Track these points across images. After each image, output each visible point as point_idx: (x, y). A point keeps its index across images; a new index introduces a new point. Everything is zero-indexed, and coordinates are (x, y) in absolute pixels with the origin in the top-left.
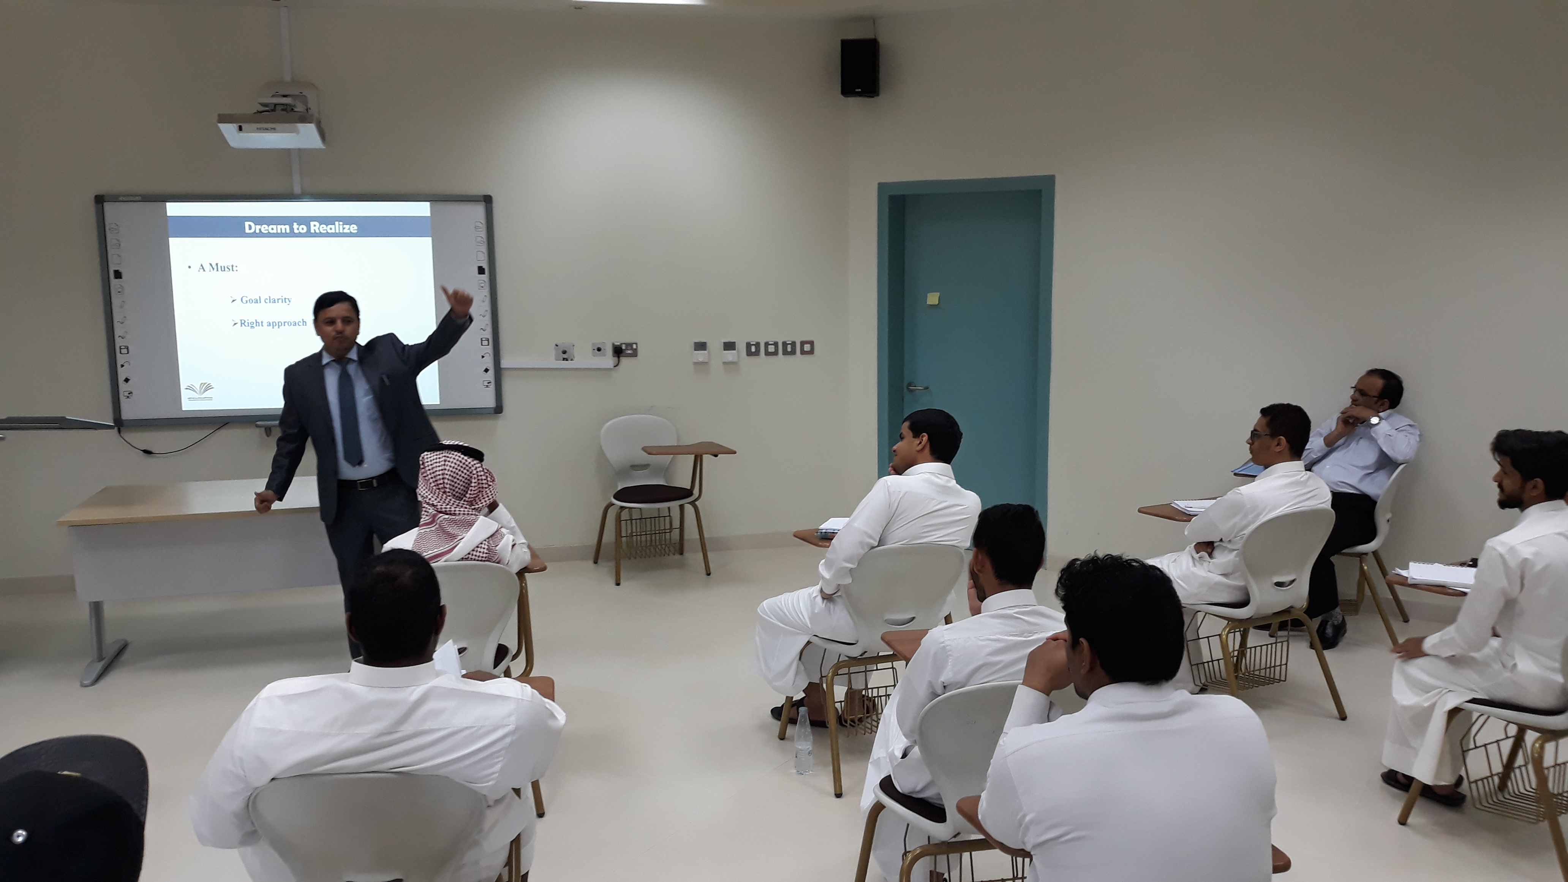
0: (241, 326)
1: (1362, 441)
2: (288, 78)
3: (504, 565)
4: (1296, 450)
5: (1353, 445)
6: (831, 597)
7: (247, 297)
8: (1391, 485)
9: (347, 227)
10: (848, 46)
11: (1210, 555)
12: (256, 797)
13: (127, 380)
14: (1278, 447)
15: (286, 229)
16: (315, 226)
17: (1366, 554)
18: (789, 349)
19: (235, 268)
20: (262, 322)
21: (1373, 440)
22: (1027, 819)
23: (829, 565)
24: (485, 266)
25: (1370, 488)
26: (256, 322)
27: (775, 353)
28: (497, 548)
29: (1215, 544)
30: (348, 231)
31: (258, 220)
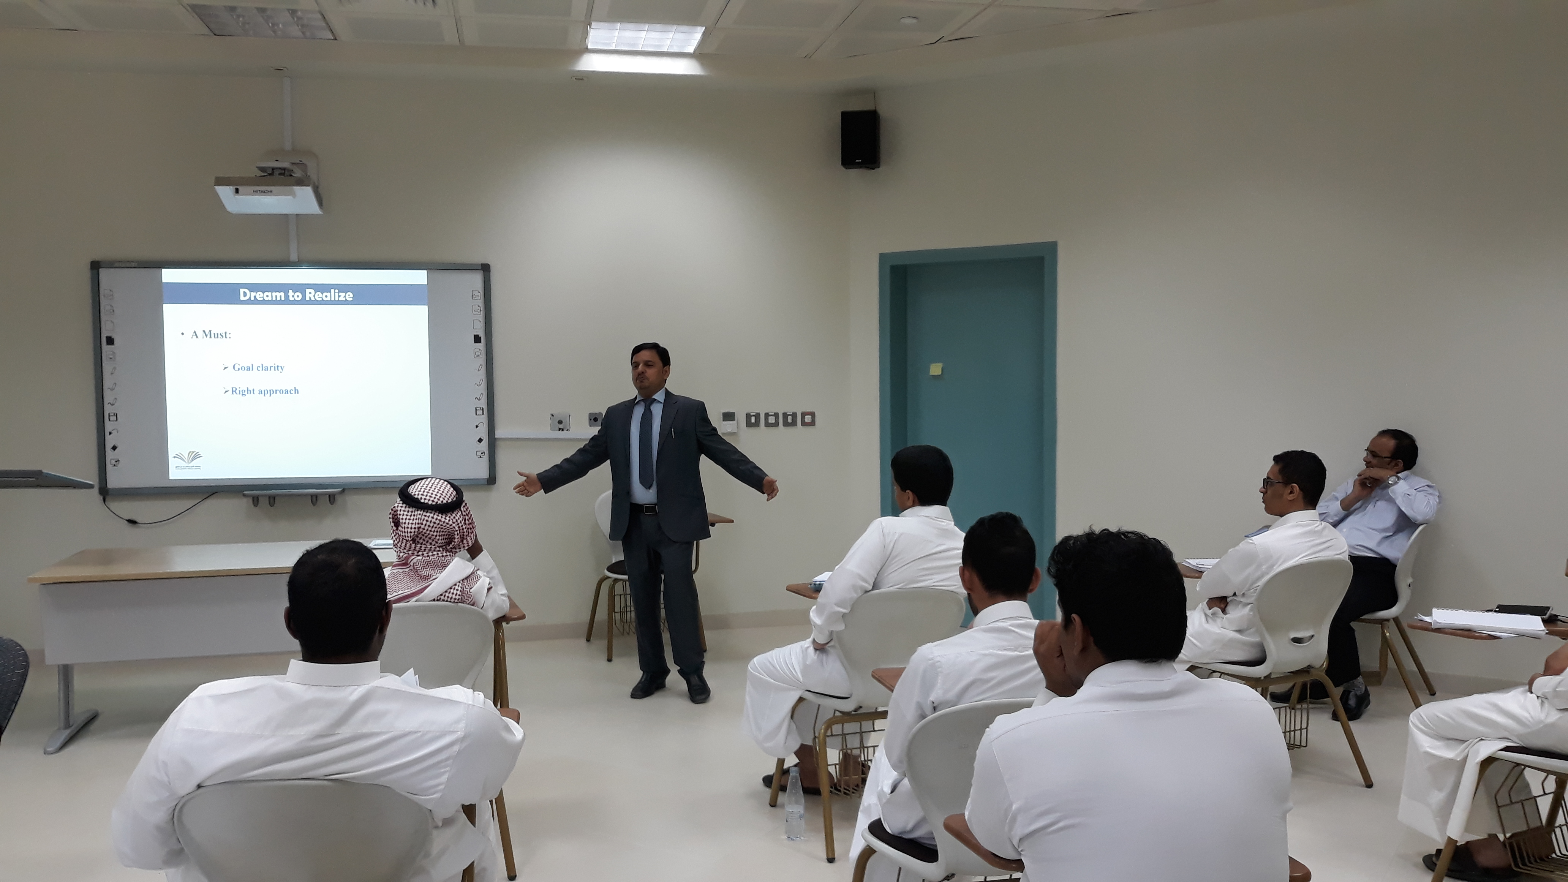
0: (233, 393)
1: (1379, 503)
2: (288, 146)
3: (478, 607)
4: (1311, 499)
5: (1370, 507)
6: (823, 648)
7: (239, 365)
8: (1411, 546)
9: (342, 294)
10: (848, 118)
11: (1224, 611)
12: (182, 808)
13: (114, 448)
14: (1291, 495)
15: (281, 296)
16: (310, 293)
17: (1388, 620)
18: (790, 421)
19: (228, 335)
20: (253, 390)
21: (1391, 501)
22: (1014, 807)
23: (820, 612)
24: (482, 334)
25: (1390, 551)
26: (248, 390)
27: (776, 424)
28: (471, 590)
29: (1229, 600)
30: (344, 299)
31: (253, 287)
